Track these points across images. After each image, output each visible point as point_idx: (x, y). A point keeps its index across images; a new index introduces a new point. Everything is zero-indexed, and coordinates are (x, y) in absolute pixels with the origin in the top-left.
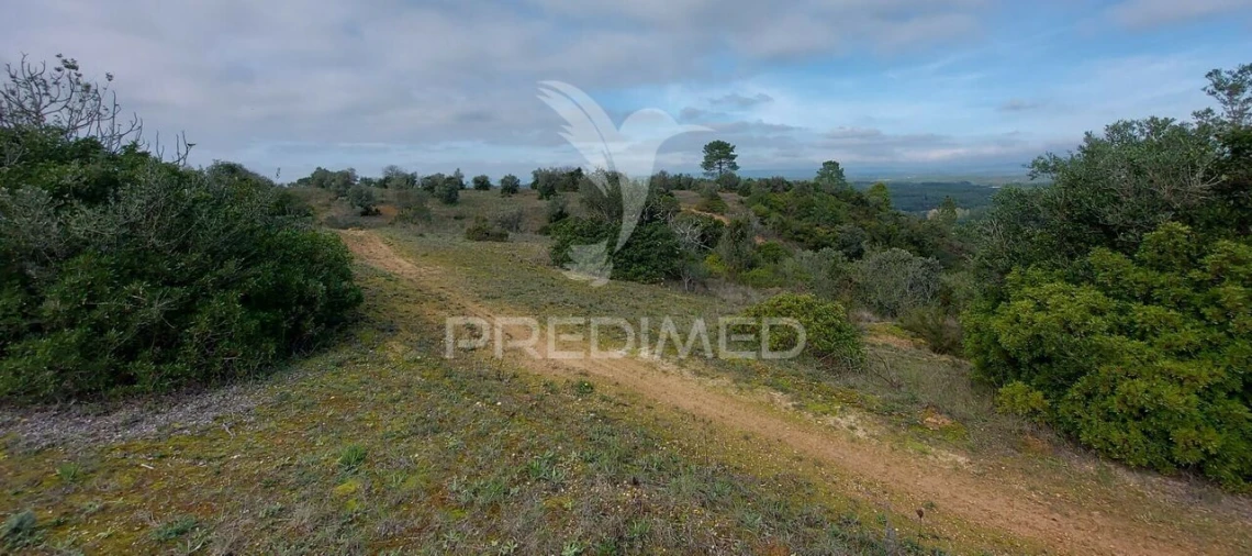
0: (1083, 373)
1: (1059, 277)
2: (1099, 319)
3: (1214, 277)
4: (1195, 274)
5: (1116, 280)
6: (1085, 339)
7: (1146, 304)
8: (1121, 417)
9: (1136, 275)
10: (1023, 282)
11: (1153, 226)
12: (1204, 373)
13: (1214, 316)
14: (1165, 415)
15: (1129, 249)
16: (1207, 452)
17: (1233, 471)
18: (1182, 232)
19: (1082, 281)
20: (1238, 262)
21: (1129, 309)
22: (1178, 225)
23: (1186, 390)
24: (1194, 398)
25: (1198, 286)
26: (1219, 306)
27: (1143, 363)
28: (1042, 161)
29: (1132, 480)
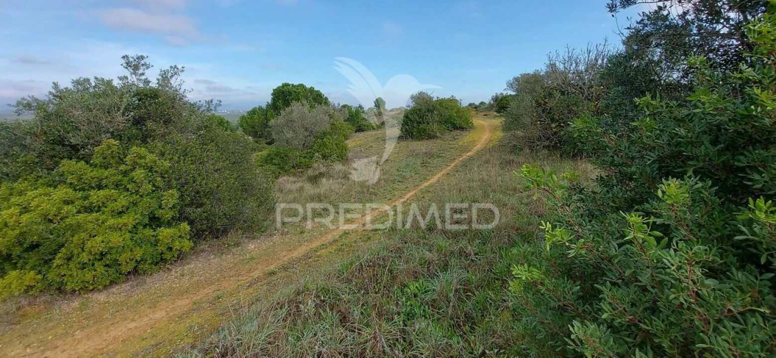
0: (63, 246)
1: (42, 184)
2: (70, 207)
3: (132, 167)
4: (123, 167)
5: (80, 179)
6: (62, 223)
7: (99, 189)
8: (91, 263)
9: (92, 174)
10: (11, 194)
11: (99, 143)
12: (131, 219)
13: (133, 188)
14: (114, 251)
15: (87, 159)
16: (136, 261)
17: (149, 264)
18: (115, 145)
19: (59, 184)
20: (141, 158)
21: (89, 195)
22: (112, 141)
23: (123, 232)
24: (128, 235)
25: (125, 173)
26: (135, 182)
27: (99, 226)
28: (25, 102)
29: (101, 297)
